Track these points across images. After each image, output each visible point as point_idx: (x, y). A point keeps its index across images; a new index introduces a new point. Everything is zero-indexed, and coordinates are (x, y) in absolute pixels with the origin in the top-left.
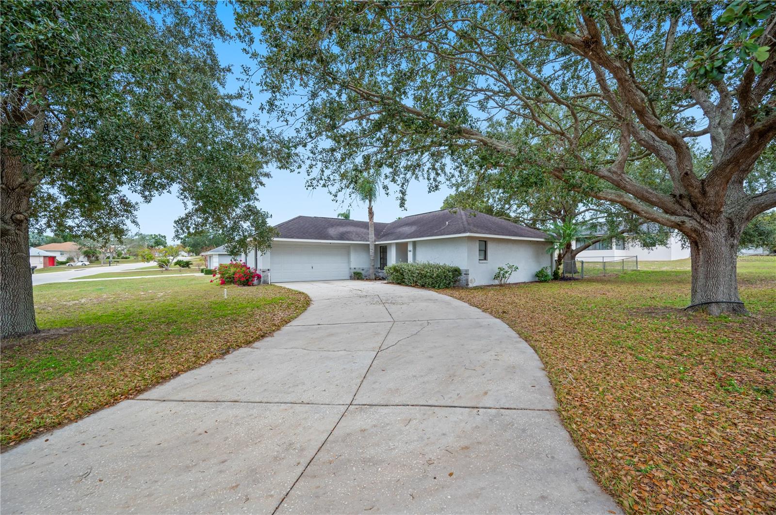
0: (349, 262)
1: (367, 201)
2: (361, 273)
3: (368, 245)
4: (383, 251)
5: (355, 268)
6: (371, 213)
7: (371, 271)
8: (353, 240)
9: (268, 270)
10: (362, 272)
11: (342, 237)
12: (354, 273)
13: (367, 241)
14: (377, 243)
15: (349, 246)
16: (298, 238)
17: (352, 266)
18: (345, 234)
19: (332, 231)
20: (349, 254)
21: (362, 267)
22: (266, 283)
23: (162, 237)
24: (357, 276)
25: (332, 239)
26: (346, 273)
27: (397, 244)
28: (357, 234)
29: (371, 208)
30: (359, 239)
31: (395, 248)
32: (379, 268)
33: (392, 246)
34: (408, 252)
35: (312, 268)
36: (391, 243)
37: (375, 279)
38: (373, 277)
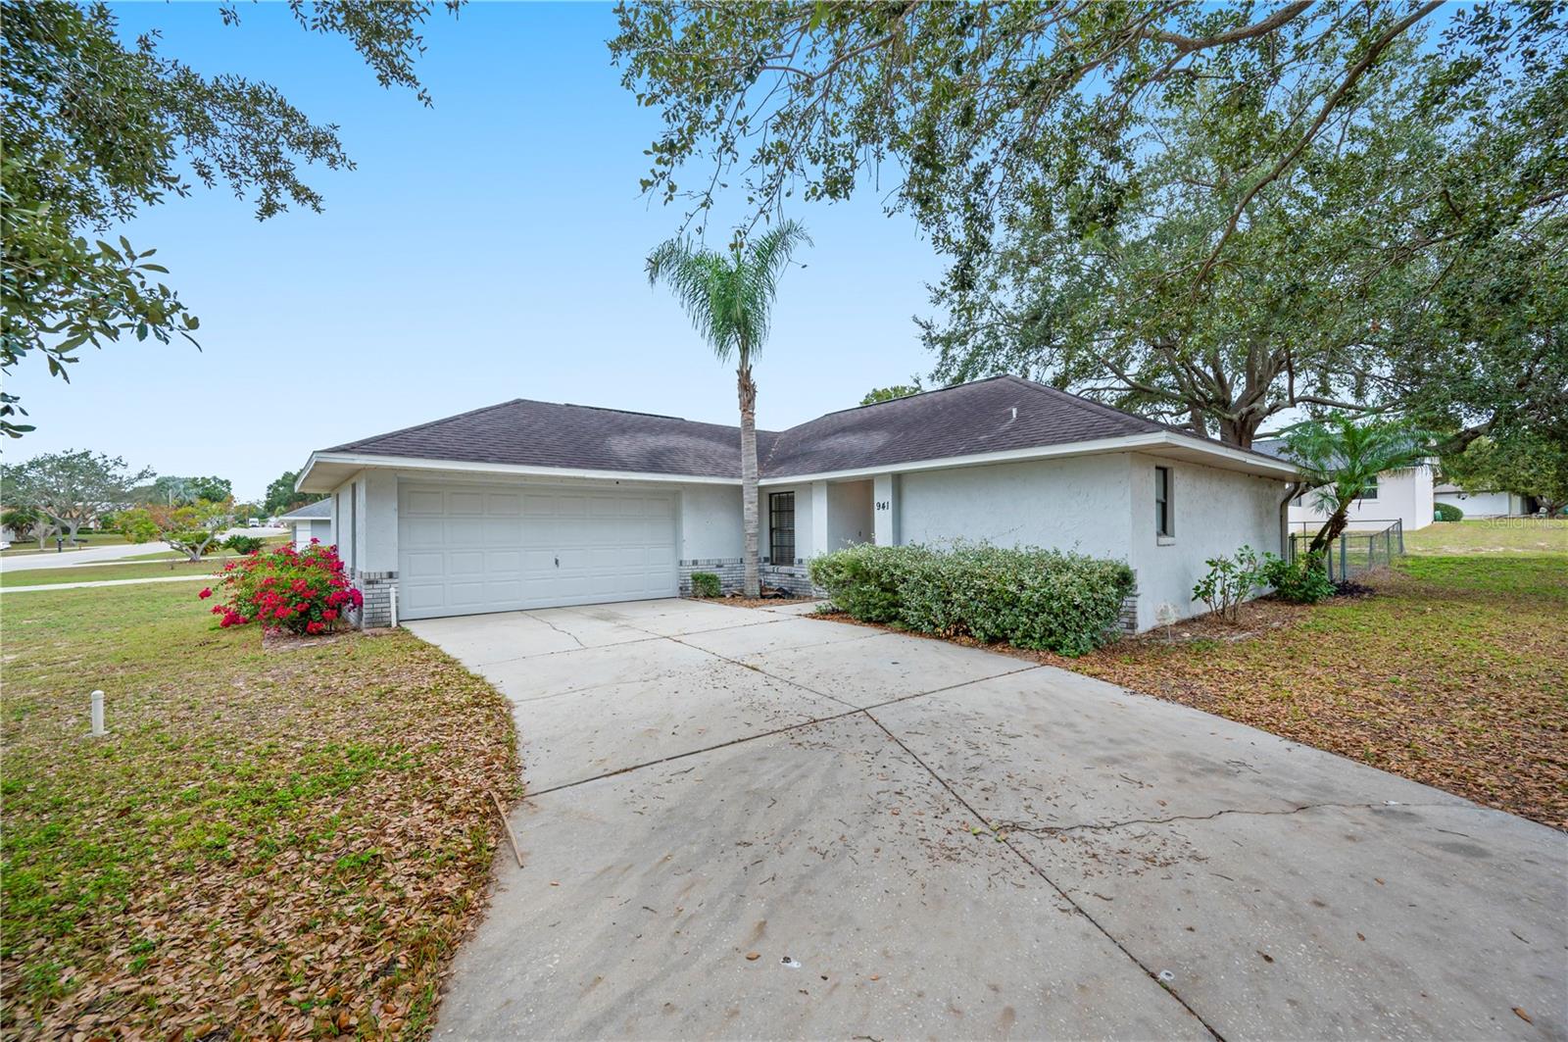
0: (677, 542)
1: (735, 351)
2: (714, 578)
3: (739, 489)
4: (781, 507)
5: (695, 563)
6: (747, 388)
7: (750, 570)
8: (690, 474)
9: (391, 575)
10: (719, 573)
11: (654, 462)
12: (695, 578)
13: (733, 476)
14: (763, 482)
15: (675, 493)
16: (502, 460)
17: (688, 556)
18: (662, 453)
19: (621, 445)
20: (676, 518)
21: (714, 556)
22: (379, 621)
23: (222, 483)
24: (705, 587)
25: (624, 466)
26: (668, 579)
27: (831, 485)
28: (700, 457)
29: (748, 373)
30: (709, 469)
31: (824, 498)
32: (766, 559)
33: (814, 490)
34: (876, 507)
35: (557, 562)
36: (811, 483)
37: (763, 597)
38: (753, 588)
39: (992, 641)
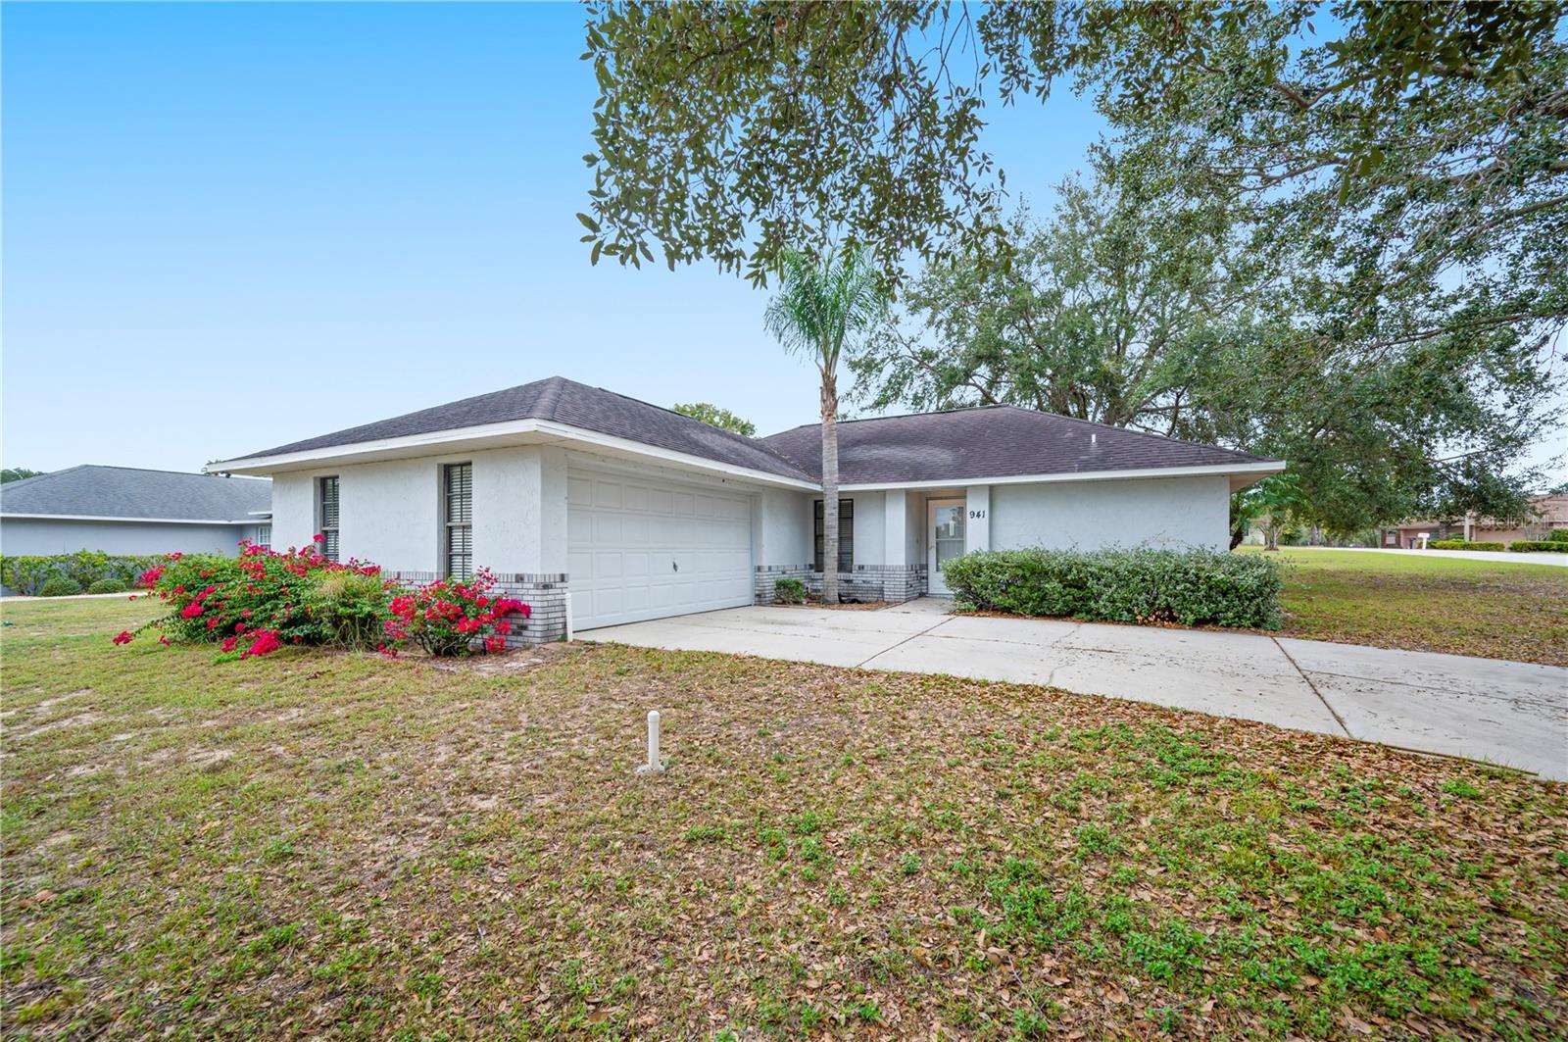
5: (770, 569)
9: (563, 578)
12: (777, 584)
17: (764, 562)
19: (702, 439)
26: (742, 587)
30: (783, 471)
31: (902, 506)
32: (811, 567)
33: (887, 497)
34: (969, 516)
35: (675, 567)
36: (884, 492)
37: (842, 602)
38: (833, 595)
39: (1199, 623)
